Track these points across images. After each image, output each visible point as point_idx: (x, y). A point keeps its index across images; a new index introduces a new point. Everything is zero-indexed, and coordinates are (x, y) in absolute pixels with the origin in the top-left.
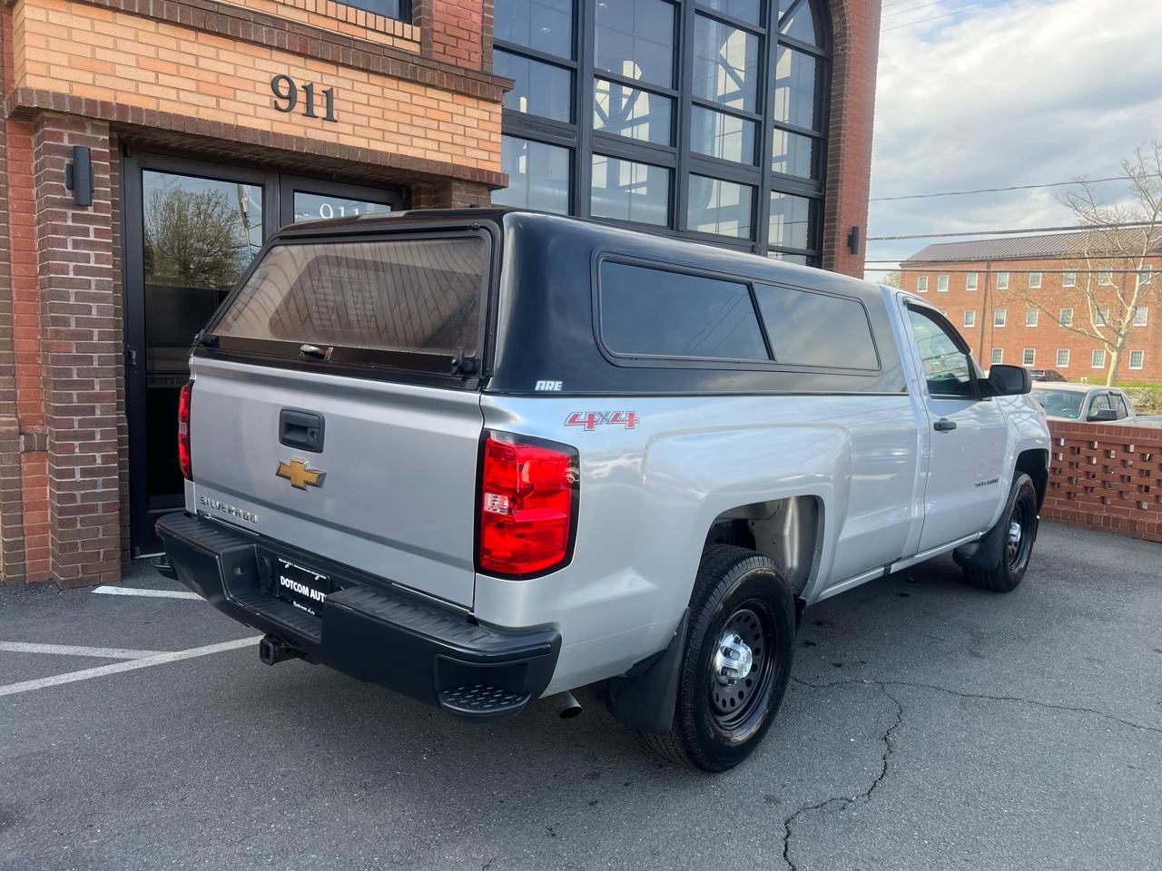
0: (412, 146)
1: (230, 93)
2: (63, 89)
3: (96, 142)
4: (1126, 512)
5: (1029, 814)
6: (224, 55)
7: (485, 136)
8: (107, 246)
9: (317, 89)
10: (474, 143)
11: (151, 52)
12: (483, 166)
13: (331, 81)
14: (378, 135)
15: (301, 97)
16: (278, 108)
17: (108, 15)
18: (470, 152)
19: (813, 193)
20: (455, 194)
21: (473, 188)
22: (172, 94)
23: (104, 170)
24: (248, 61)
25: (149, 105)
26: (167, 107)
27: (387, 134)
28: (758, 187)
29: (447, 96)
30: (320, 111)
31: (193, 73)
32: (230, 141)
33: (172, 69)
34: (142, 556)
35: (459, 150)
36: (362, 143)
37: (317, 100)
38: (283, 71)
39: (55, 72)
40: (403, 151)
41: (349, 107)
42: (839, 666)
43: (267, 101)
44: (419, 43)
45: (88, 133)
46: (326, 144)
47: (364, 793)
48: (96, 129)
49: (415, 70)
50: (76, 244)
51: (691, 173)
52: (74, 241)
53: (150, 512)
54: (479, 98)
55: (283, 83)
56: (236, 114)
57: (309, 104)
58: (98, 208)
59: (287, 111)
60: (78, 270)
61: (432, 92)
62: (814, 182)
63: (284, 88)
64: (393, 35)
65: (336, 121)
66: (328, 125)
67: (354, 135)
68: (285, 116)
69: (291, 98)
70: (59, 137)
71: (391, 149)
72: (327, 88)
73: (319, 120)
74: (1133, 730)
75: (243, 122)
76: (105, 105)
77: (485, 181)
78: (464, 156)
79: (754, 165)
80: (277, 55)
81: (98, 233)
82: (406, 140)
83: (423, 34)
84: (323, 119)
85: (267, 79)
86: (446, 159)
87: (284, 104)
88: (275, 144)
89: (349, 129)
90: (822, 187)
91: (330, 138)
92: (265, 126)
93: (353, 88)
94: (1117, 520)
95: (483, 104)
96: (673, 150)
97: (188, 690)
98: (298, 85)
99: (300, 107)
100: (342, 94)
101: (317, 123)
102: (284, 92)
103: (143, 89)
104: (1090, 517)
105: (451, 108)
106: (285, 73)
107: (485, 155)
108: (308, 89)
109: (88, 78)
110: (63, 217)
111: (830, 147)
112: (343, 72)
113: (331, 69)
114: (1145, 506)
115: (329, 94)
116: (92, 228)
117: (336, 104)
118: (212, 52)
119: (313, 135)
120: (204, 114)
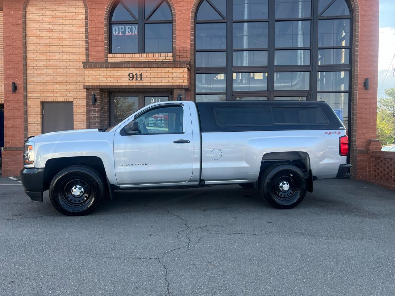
1: (120, 79)
2: (91, 84)
3: (97, 93)
6: (119, 72)
7: (182, 76)
8: (99, 112)
9: (138, 74)
10: (179, 79)
11: (105, 74)
12: (181, 84)
13: (141, 72)
14: (153, 81)
15: (135, 76)
16: (130, 80)
17: (98, 69)
18: (177, 81)
20: (175, 92)
21: (180, 90)
22: (109, 81)
23: (98, 98)
24: (123, 72)
25: (105, 84)
26: (108, 84)
27: (155, 81)
28: (310, 72)
29: (171, 69)
30: (139, 79)
31: (113, 77)
33: (109, 77)
35: (175, 81)
37: (138, 76)
39: (90, 82)
40: (159, 84)
41: (146, 76)
43: (127, 79)
44: (172, 57)
48: (97, 90)
49: (161, 65)
50: (94, 112)
52: (93, 112)
54: (180, 67)
56: (121, 83)
57: (137, 78)
58: (97, 105)
59: (132, 80)
60: (94, 117)
61: (166, 69)
63: (131, 75)
64: (165, 57)
65: (143, 80)
66: (141, 81)
68: (131, 81)
69: (133, 77)
70: (91, 93)
71: (156, 84)
73: (139, 81)
75: (123, 84)
77: (183, 87)
79: (310, 64)
80: (130, 69)
81: (97, 110)
82: (160, 81)
83: (173, 54)
85: (128, 74)
86: (171, 84)
87: (131, 79)
89: (146, 81)
91: (141, 84)
92: (127, 84)
93: (146, 72)
95: (181, 69)
98: (134, 74)
99: (135, 79)
100: (144, 74)
102: (131, 76)
103: (104, 82)
105: (172, 71)
106: (131, 72)
107: (182, 81)
108: (136, 75)
109: (95, 81)
110: (92, 107)
112: (144, 69)
113: (142, 69)
115: (141, 75)
116: (96, 109)
117: (143, 76)
118: (117, 72)
119: (137, 84)
120: (115, 84)
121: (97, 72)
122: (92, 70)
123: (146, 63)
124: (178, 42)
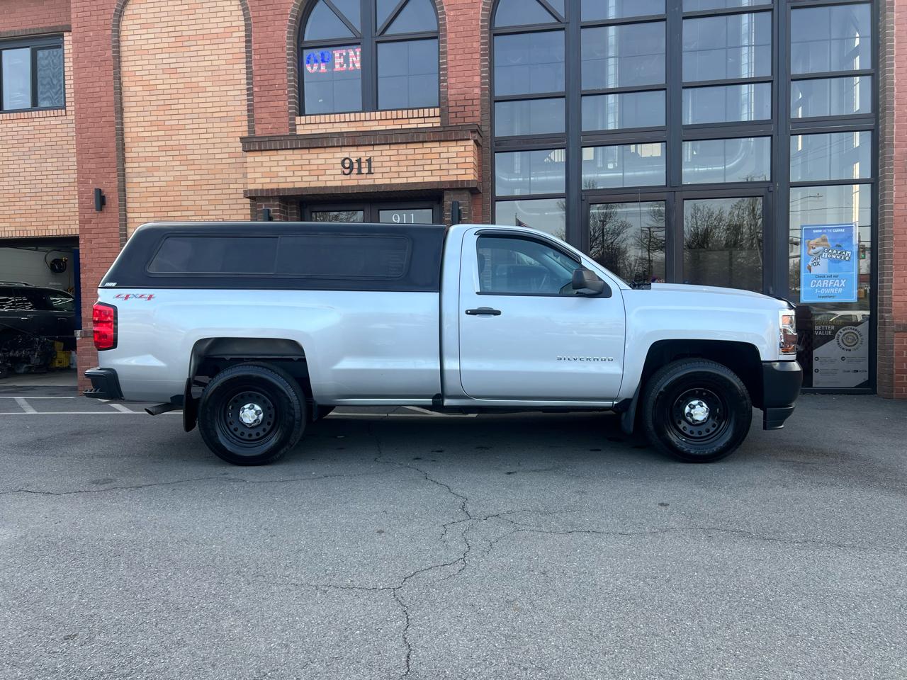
0: (415, 177)
1: (323, 172)
2: (260, 187)
3: (273, 206)
6: (320, 156)
7: (463, 160)
9: (363, 160)
10: (455, 166)
11: (291, 163)
12: (460, 178)
13: (370, 154)
14: (396, 175)
15: (356, 165)
16: (344, 174)
17: (275, 152)
18: (451, 172)
20: (446, 198)
21: (458, 192)
22: (299, 179)
23: (277, 216)
24: (330, 156)
25: (291, 186)
26: (298, 185)
27: (400, 174)
29: (437, 144)
30: (365, 170)
31: (308, 168)
33: (299, 168)
35: (445, 173)
37: (363, 165)
38: (346, 155)
39: (258, 181)
40: (410, 180)
41: (380, 165)
43: (339, 172)
44: (438, 117)
45: (272, 203)
48: (274, 200)
54: (457, 140)
55: (347, 161)
56: (326, 181)
57: (360, 168)
59: (349, 174)
61: (426, 145)
64: (424, 117)
65: (373, 173)
66: (369, 176)
67: (383, 178)
68: (348, 177)
69: (351, 167)
70: (261, 206)
71: (404, 181)
72: (367, 158)
73: (365, 175)
75: (329, 184)
76: (272, 190)
80: (343, 149)
82: (412, 174)
83: (441, 111)
84: (367, 174)
85: (339, 161)
86: (437, 179)
87: (347, 171)
89: (380, 176)
91: (370, 182)
92: (338, 184)
93: (381, 155)
95: (460, 143)
98: (354, 160)
99: (355, 171)
100: (376, 159)
101: (364, 176)
102: (347, 165)
103: (289, 180)
105: (439, 150)
106: (348, 156)
107: (463, 172)
108: (359, 161)
109: (268, 180)
112: (376, 148)
113: (370, 148)
115: (369, 161)
117: (373, 164)
118: (315, 156)
119: (362, 183)
120: (313, 185)
121: (272, 158)
122: (262, 156)
123: (380, 133)
124: (453, 81)
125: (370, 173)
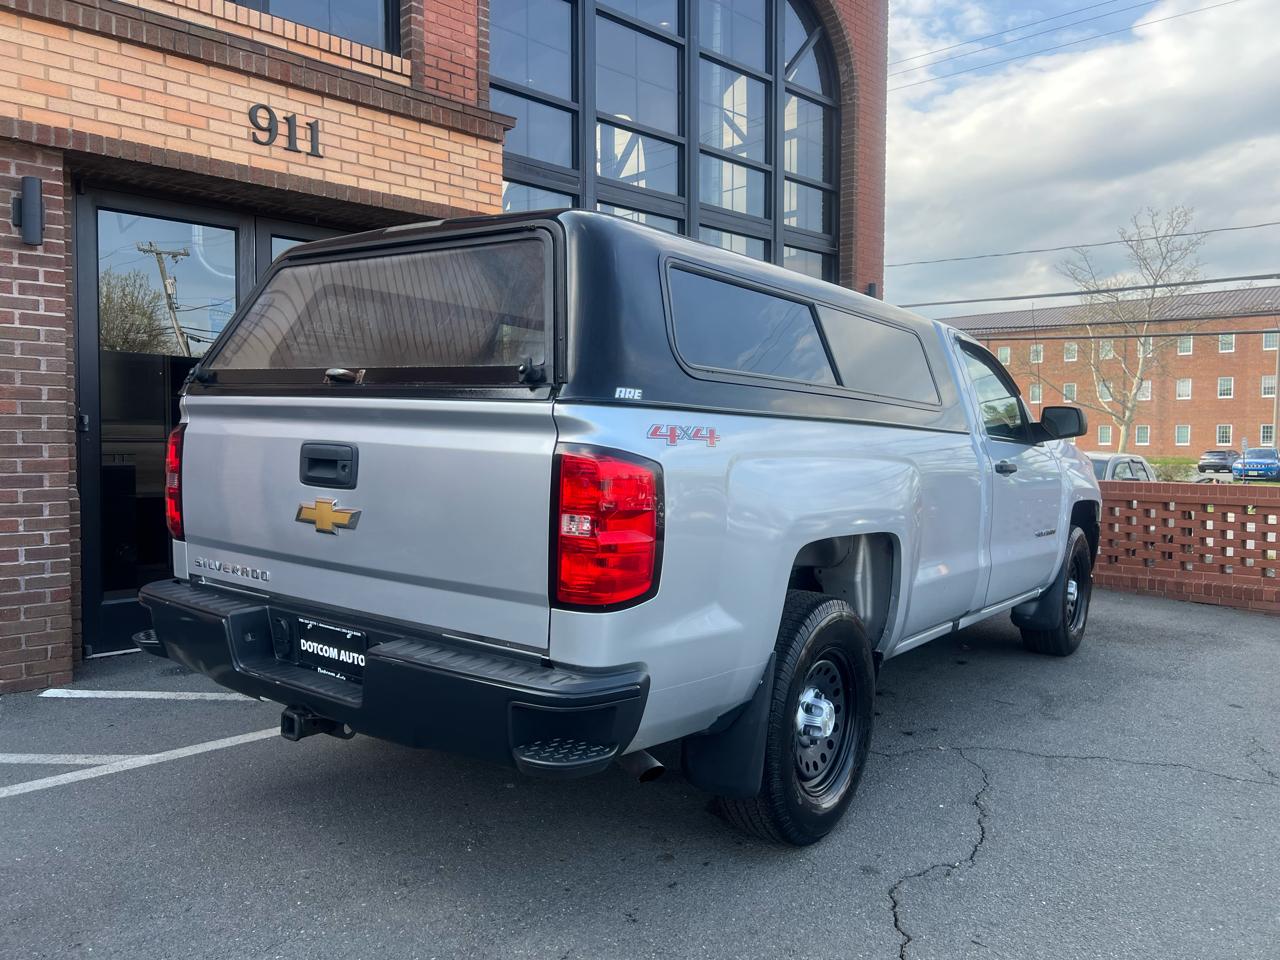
0: (406, 186)
1: (202, 122)
2: (12, 113)
3: (49, 174)
4: (1171, 574)
5: (1145, 870)
6: (195, 81)
7: (485, 177)
8: (58, 292)
9: (301, 121)
10: (473, 185)
11: (113, 75)
12: (483, 210)
13: (316, 113)
14: (369, 173)
15: (283, 129)
16: (256, 140)
17: (64, 32)
18: (469, 195)
19: (826, 249)
22: (137, 122)
23: (56, 205)
24: (223, 88)
25: (108, 132)
26: (129, 136)
27: (378, 173)
28: (770, 241)
29: (443, 133)
30: (304, 146)
31: (161, 100)
32: (203, 175)
33: (136, 94)
34: (94, 656)
35: (457, 192)
36: (351, 182)
37: (300, 133)
38: (262, 100)
40: (396, 191)
41: (335, 141)
42: (910, 734)
43: (244, 133)
44: (410, 77)
45: (39, 163)
46: (310, 181)
47: (405, 890)
48: (48, 159)
49: (408, 103)
50: (23, 289)
51: (701, 225)
52: (21, 285)
53: (103, 603)
54: (478, 137)
55: (262, 113)
56: (210, 146)
57: (292, 138)
58: (48, 248)
59: (267, 144)
60: (24, 319)
61: (426, 129)
62: (827, 236)
63: (263, 119)
64: (381, 68)
65: (322, 157)
66: (312, 160)
67: (341, 172)
68: (264, 150)
69: (272, 130)
70: (5, 167)
71: (383, 188)
72: (311, 121)
73: (303, 155)
74: (1230, 783)
75: (218, 154)
76: (59, 132)
78: (463, 198)
79: (765, 217)
80: (255, 83)
81: (49, 276)
82: (400, 180)
83: (414, 67)
84: (308, 154)
85: (245, 108)
86: (444, 201)
87: (263, 136)
88: (254, 179)
89: (336, 166)
90: (835, 242)
91: (316, 175)
92: (243, 160)
93: (339, 121)
94: (1162, 583)
95: (482, 143)
96: (682, 200)
97: (173, 794)
98: (280, 115)
99: (282, 141)
100: (328, 127)
101: (301, 158)
102: (264, 123)
103: (103, 115)
104: (1134, 581)
105: (449, 146)
106: (264, 102)
107: (485, 198)
108: (290, 121)
109: (40, 101)
110: (8, 258)
111: (842, 200)
112: (329, 103)
113: (316, 100)
114: (1190, 567)
115: (313, 127)
116: (41, 270)
117: (322, 138)
118: (182, 77)
119: (296, 170)
120: (173, 145)
123: (346, 75)
124: (431, 17)
125: (314, 153)
